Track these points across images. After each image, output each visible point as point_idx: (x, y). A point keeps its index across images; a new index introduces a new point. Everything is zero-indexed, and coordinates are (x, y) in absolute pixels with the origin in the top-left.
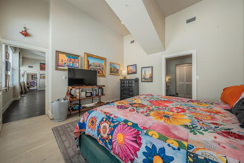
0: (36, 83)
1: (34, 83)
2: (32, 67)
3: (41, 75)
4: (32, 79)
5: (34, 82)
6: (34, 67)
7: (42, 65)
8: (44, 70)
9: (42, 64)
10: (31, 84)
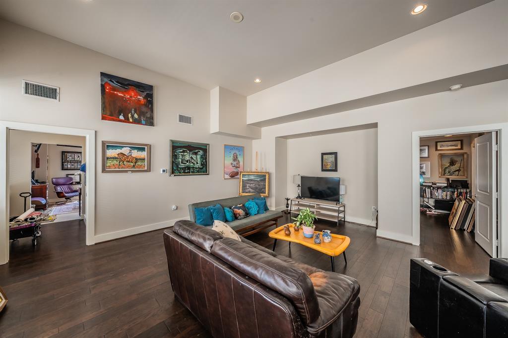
0: (79, 183)
1: (72, 184)
2: (51, 93)
3: (106, 146)
4: (63, 169)
5: (71, 179)
6: (63, 94)
7: (114, 89)
8: (121, 117)
9: (115, 84)
10: (59, 189)
